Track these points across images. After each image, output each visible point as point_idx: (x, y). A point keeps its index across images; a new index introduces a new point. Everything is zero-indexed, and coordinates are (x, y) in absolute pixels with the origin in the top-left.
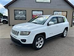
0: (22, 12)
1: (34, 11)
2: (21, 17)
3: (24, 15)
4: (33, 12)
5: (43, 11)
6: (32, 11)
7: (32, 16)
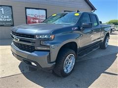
0: (2, 9)
1: (29, 8)
2: (1, 20)
3: (8, 17)
4: (27, 10)
5: (46, 10)
6: (26, 8)
7: (26, 18)
